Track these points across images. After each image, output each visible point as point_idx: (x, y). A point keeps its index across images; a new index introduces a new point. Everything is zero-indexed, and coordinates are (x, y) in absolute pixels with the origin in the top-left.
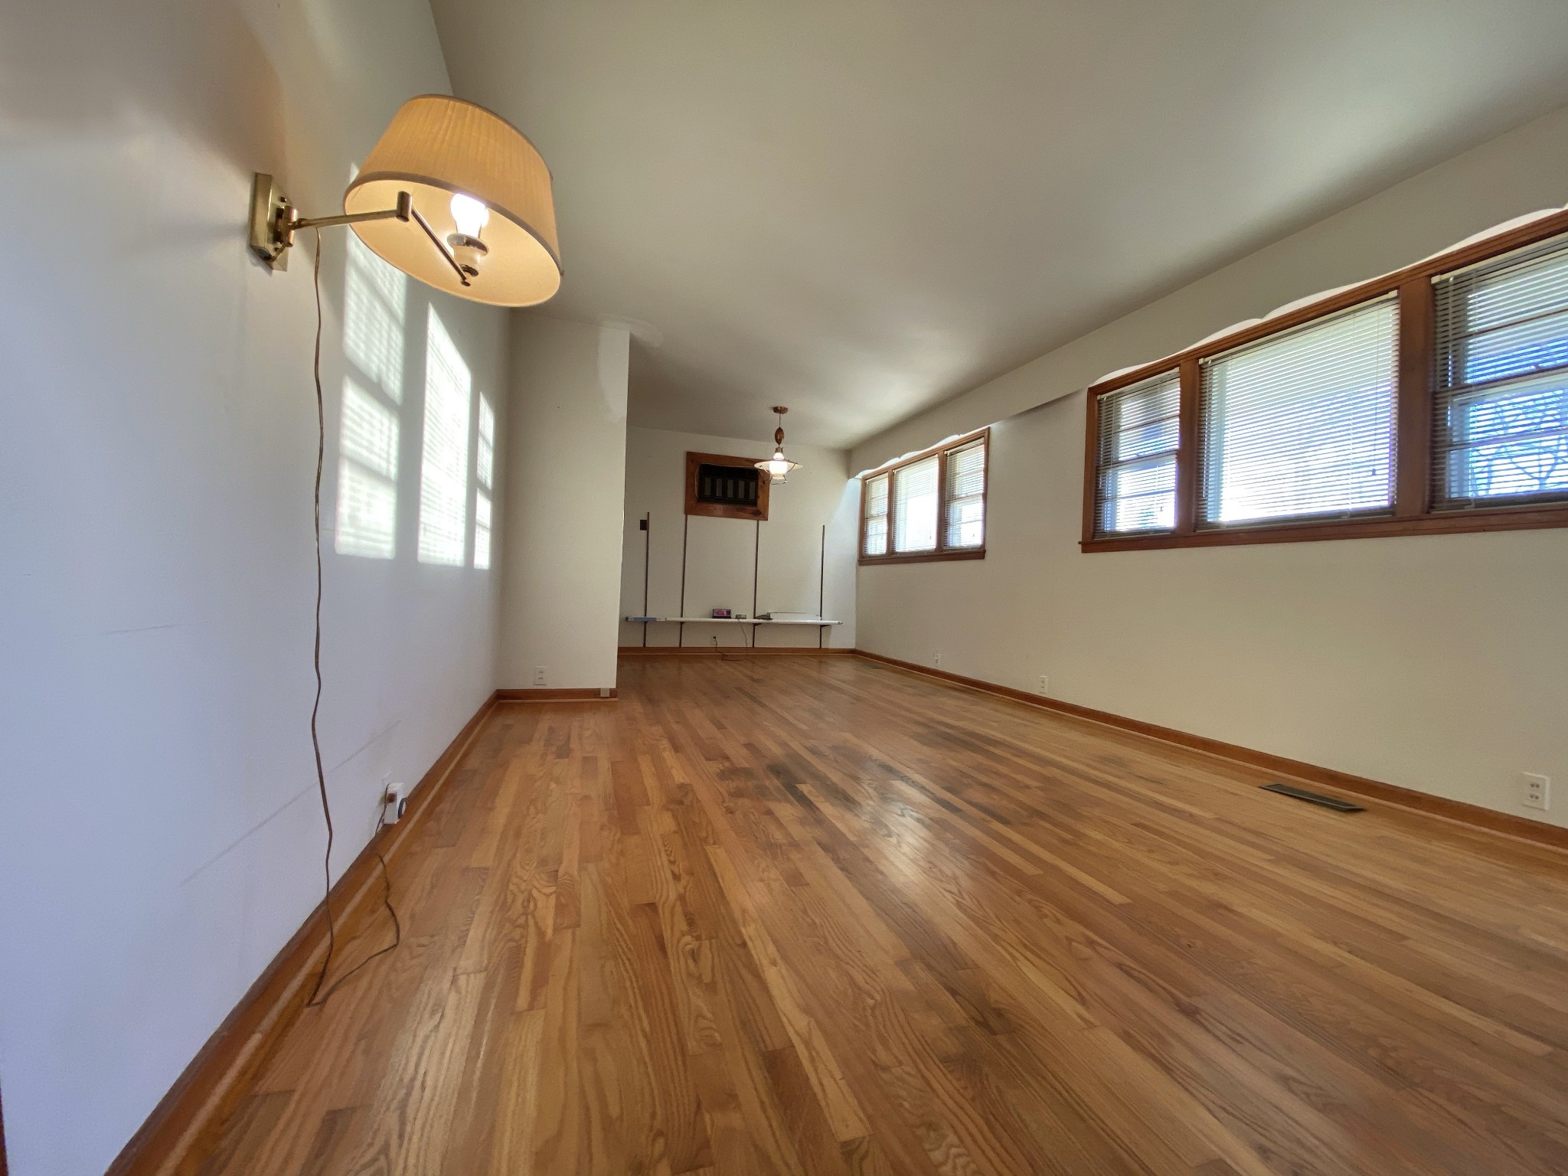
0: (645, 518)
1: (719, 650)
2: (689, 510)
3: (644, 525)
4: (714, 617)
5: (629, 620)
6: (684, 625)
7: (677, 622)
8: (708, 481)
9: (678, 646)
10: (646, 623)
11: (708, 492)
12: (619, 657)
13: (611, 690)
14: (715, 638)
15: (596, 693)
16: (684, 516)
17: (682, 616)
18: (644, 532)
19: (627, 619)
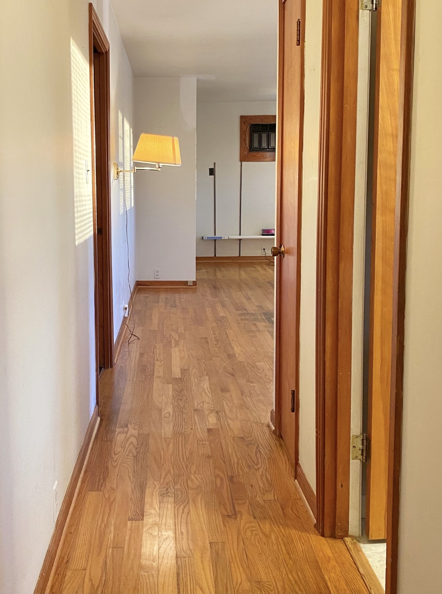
0: (212, 167)
1: (267, 258)
2: (243, 159)
3: (212, 172)
4: (263, 235)
5: (204, 238)
6: (241, 241)
7: (237, 239)
8: (256, 136)
9: (238, 255)
10: (215, 240)
11: (256, 145)
12: (197, 264)
13: (193, 282)
14: (264, 249)
15: (185, 283)
16: (240, 162)
17: (240, 235)
18: (212, 177)
19: (203, 238)
